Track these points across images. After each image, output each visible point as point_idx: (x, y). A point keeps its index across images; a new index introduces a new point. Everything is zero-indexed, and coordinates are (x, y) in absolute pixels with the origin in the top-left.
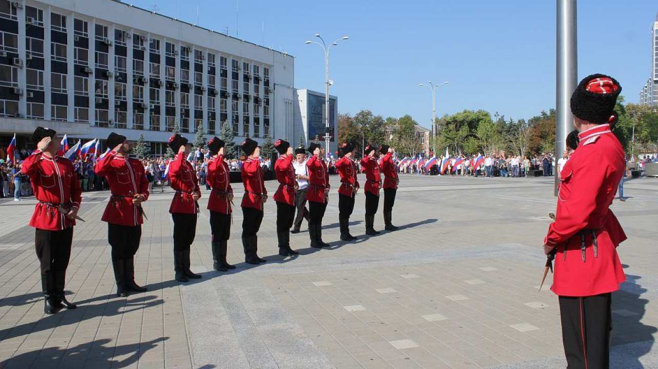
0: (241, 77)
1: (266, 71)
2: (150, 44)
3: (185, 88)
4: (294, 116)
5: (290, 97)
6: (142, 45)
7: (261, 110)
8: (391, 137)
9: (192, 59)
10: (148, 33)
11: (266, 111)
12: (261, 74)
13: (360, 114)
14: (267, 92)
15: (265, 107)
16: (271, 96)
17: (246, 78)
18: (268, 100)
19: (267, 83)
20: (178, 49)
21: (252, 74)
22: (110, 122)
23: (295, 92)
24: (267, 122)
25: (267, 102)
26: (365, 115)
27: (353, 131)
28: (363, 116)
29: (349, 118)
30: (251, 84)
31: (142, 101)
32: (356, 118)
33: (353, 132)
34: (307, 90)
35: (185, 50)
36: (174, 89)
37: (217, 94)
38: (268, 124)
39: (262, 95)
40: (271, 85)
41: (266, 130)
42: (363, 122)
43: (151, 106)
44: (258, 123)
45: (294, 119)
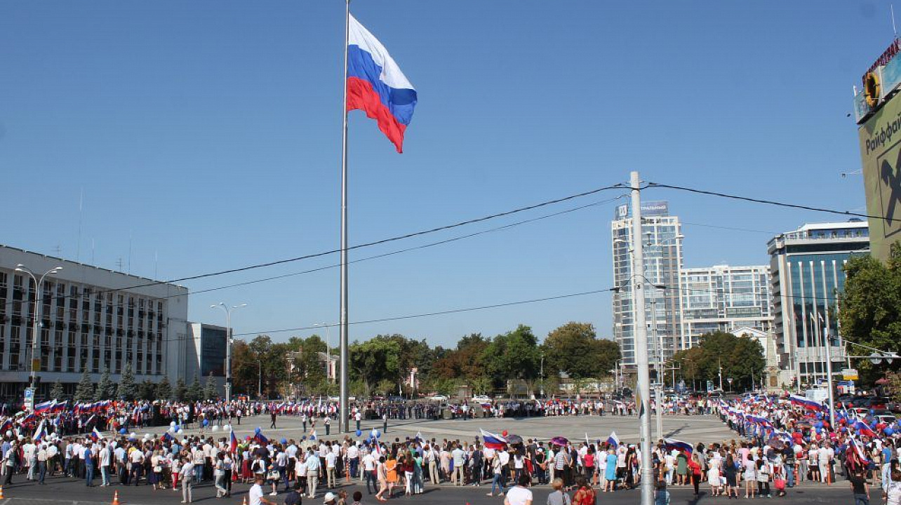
0: (136, 313)
1: (160, 306)
2: (58, 289)
3: (86, 328)
4: (187, 351)
5: (183, 331)
6: (50, 290)
7: (154, 346)
8: (292, 367)
9: (92, 299)
10: (56, 279)
11: (159, 347)
12: (155, 309)
13: (256, 340)
14: (160, 326)
15: (158, 343)
16: (164, 331)
17: (141, 314)
18: (161, 335)
19: (160, 318)
20: (80, 291)
21: (147, 309)
22: (21, 365)
23: (189, 326)
24: (159, 357)
25: (160, 338)
26: (262, 341)
27: (248, 360)
28: (261, 342)
29: (243, 345)
30: (146, 320)
31: (47, 343)
32: (252, 345)
33: (249, 362)
34: (202, 325)
35: (88, 291)
36: (75, 330)
37: (114, 333)
38: (160, 361)
39: (155, 330)
40: (165, 320)
41: (159, 367)
42: (259, 349)
43: (55, 348)
44: (151, 360)
45: (187, 354)
